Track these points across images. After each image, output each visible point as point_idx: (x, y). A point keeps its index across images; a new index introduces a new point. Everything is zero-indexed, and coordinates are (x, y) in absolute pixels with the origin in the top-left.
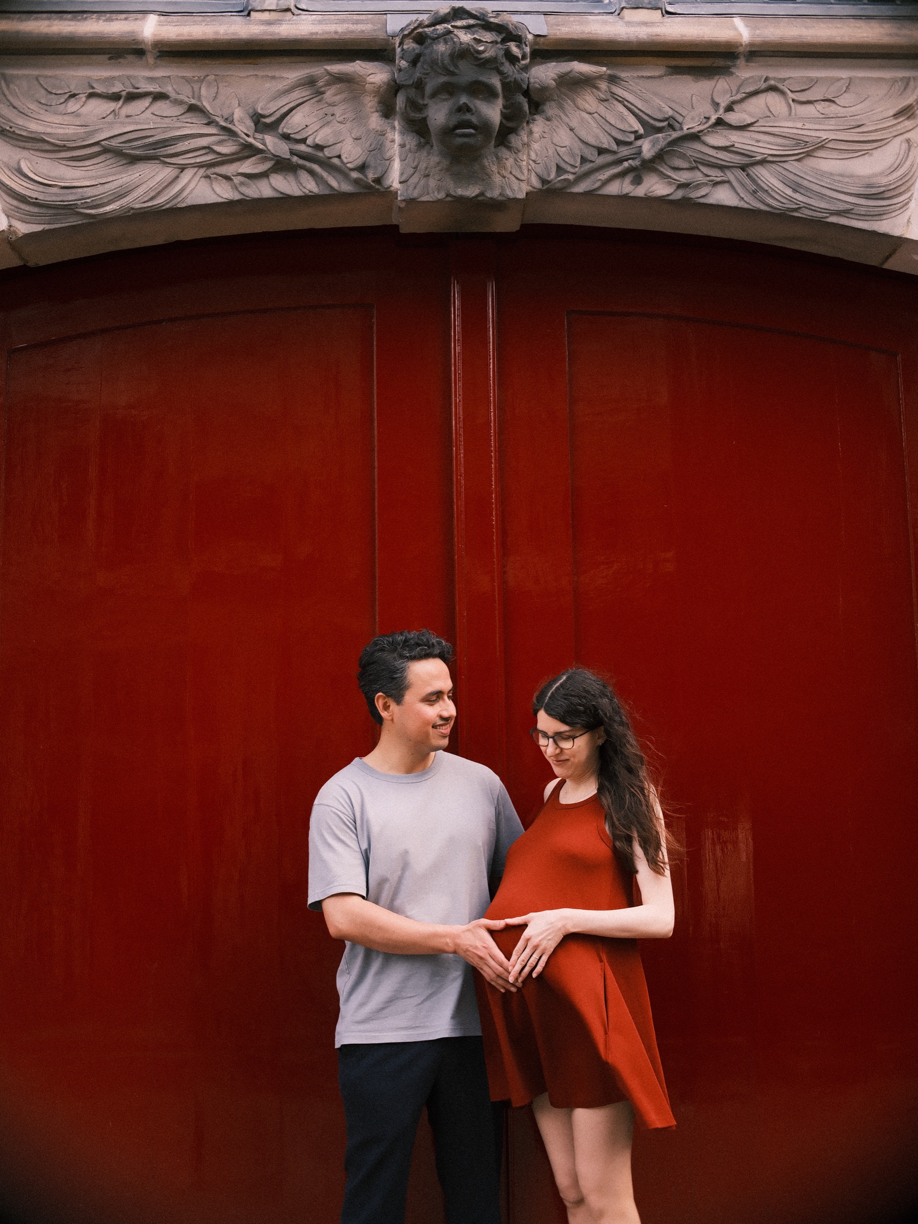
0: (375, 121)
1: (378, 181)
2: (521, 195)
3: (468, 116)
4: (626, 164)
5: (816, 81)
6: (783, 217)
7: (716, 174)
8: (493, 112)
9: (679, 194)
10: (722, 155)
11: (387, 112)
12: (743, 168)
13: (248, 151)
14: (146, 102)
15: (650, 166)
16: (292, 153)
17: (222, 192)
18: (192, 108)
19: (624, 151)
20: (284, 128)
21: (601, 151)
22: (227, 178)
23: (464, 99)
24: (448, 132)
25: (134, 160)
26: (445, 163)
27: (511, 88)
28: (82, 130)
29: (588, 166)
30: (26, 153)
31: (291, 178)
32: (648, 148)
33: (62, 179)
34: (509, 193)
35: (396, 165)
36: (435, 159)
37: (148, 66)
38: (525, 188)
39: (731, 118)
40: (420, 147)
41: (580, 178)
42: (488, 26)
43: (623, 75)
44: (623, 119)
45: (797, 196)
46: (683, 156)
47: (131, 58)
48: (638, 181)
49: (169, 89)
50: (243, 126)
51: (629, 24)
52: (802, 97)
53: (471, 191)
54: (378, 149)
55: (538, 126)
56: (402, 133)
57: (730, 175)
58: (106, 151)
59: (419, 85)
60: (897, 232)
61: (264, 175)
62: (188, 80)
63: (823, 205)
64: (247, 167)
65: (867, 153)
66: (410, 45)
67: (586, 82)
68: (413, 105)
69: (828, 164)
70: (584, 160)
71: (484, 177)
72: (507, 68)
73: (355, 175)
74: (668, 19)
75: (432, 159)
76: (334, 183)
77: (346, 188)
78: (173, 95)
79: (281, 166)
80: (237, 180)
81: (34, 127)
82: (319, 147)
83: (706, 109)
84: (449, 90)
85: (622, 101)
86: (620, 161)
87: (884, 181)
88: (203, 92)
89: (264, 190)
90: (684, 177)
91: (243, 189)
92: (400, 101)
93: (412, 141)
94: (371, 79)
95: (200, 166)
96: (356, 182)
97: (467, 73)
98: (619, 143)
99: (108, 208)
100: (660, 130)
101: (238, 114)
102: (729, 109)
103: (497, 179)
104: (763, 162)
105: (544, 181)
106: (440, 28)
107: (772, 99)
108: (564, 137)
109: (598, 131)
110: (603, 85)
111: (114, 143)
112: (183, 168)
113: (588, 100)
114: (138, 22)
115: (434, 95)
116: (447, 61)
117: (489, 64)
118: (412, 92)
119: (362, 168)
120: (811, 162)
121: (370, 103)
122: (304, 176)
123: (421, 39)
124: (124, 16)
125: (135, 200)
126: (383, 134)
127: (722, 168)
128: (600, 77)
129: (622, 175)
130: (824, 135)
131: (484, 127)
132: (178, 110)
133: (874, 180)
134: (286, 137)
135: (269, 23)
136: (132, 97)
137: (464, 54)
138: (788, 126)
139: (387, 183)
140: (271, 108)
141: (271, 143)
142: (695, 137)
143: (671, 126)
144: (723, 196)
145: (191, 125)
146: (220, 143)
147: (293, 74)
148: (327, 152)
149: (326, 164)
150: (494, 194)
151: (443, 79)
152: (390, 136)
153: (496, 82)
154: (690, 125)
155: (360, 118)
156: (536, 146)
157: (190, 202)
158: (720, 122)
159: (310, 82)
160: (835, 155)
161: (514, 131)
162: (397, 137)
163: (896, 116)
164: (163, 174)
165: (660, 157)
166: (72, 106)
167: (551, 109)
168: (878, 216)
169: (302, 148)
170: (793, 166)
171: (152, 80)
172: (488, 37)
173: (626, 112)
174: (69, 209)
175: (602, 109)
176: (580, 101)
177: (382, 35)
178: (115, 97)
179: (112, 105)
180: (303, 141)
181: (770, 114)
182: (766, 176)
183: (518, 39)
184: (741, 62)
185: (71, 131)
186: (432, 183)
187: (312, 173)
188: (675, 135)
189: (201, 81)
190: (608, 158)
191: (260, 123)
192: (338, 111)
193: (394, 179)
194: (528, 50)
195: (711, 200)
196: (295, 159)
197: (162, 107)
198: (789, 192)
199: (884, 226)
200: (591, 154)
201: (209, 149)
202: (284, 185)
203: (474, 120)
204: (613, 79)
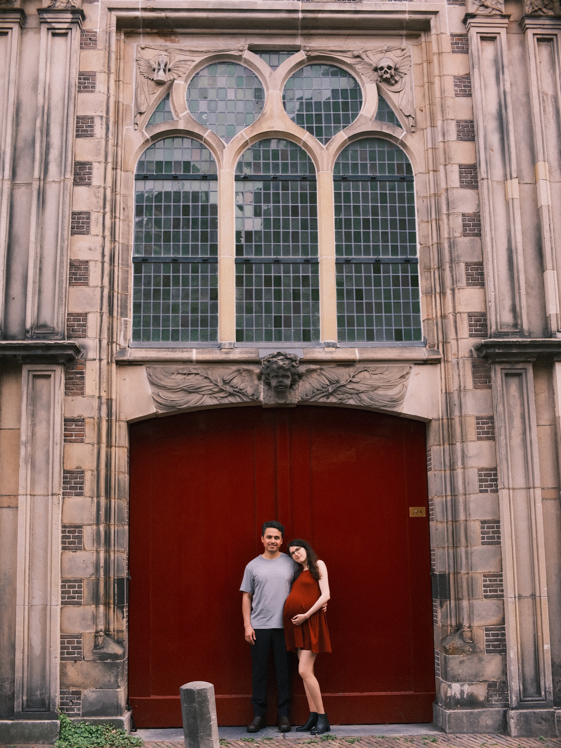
0: (256, 382)
1: (257, 399)
2: (296, 402)
3: (282, 384)
4: (325, 394)
5: (379, 367)
6: (368, 407)
7: (349, 396)
8: (288, 382)
9: (339, 402)
10: (351, 391)
11: (259, 378)
12: (357, 394)
13: (222, 391)
14: (193, 375)
15: (331, 394)
16: (234, 391)
17: (214, 402)
18: (206, 378)
19: (324, 390)
20: (231, 384)
21: (318, 390)
22: (216, 398)
23: (280, 379)
24: (276, 387)
25: (190, 393)
26: (275, 394)
27: (293, 374)
28: (176, 384)
29: (314, 394)
30: (160, 390)
31: (233, 398)
32: (330, 389)
33: (171, 398)
34: (293, 402)
35: (262, 394)
36: (273, 393)
37: (194, 365)
38: (297, 400)
39: (354, 380)
40: (268, 389)
41: (312, 398)
42: (287, 358)
43: (323, 367)
44: (324, 381)
45: (372, 402)
46: (340, 391)
47: (189, 363)
48: (328, 398)
49: (199, 372)
50: (220, 384)
51: (326, 352)
52: (374, 373)
53: (282, 402)
54: (257, 390)
55: (301, 383)
56: (264, 385)
57: (353, 396)
58: (183, 390)
59: (268, 374)
60: (399, 411)
61: (226, 397)
62: (205, 369)
63: (379, 404)
64: (222, 395)
65: (391, 389)
66: (266, 363)
67: (314, 370)
68: (267, 378)
69: (380, 392)
70: (313, 392)
71: (286, 398)
72: (293, 369)
73: (251, 397)
74: (338, 350)
75: (272, 393)
76: (245, 399)
77: (248, 400)
78: (201, 374)
79: (231, 394)
80: (219, 398)
81: (163, 383)
82: (241, 390)
83: (347, 377)
84: (277, 376)
85: (324, 375)
86: (323, 392)
87: (396, 397)
88: (209, 373)
89: (226, 401)
90: (341, 396)
91: (221, 401)
92: (263, 378)
93: (266, 388)
94: (255, 371)
95: (209, 394)
96: (251, 399)
97: (281, 372)
98: (323, 387)
99: (184, 406)
100: (334, 384)
101: (219, 379)
102: (354, 377)
103: (290, 398)
104: (362, 392)
105: (302, 399)
106: (274, 359)
107: (366, 373)
108: (308, 386)
109: (317, 384)
110: (319, 371)
111: (185, 388)
112: (204, 395)
113: (315, 375)
114: (191, 353)
115: (272, 377)
116: (276, 369)
117: (288, 370)
118: (267, 376)
119: (253, 395)
120: (376, 392)
121: (255, 377)
122: (237, 397)
123: (269, 361)
124: (186, 350)
125: (191, 404)
126: (258, 385)
127: (351, 394)
128: (318, 369)
129: (324, 396)
130: (380, 384)
131: (286, 386)
132: (202, 378)
133: (392, 397)
134: (232, 386)
135: (227, 353)
136: (189, 374)
137: (281, 368)
138: (369, 382)
139: (259, 399)
140: (227, 378)
141: (228, 388)
142: (344, 386)
143: (337, 382)
144: (351, 402)
145: (206, 383)
146: (214, 388)
147: (234, 368)
148: (243, 391)
149: (243, 394)
150: (288, 402)
151: (274, 374)
152: (260, 386)
153: (289, 374)
154: (342, 382)
155: (252, 381)
156: (300, 389)
157: (206, 404)
158: (351, 381)
159: (238, 371)
160: (383, 389)
161: (294, 384)
162: (262, 386)
163: (400, 378)
164: (198, 397)
165: (334, 391)
166: (173, 376)
167: (304, 378)
168: (394, 407)
169: (236, 390)
170: (371, 393)
171: (195, 369)
172: (287, 362)
173: (325, 378)
174: (174, 407)
175: (318, 377)
176: (312, 376)
177: (258, 359)
178: (185, 374)
179: (184, 376)
180: (237, 387)
181: (365, 378)
182: (363, 396)
183: (295, 361)
184: (357, 363)
185: (173, 384)
186: (272, 399)
187: (239, 396)
188: (339, 385)
189: (208, 369)
190: (320, 392)
191: (225, 382)
192: (246, 378)
193: (261, 398)
194: (298, 362)
195: (348, 403)
196: (235, 393)
197: (197, 377)
198: (369, 401)
199: (395, 410)
200: (315, 391)
201: (211, 390)
202: (232, 400)
203: (283, 384)
204: (321, 369)
